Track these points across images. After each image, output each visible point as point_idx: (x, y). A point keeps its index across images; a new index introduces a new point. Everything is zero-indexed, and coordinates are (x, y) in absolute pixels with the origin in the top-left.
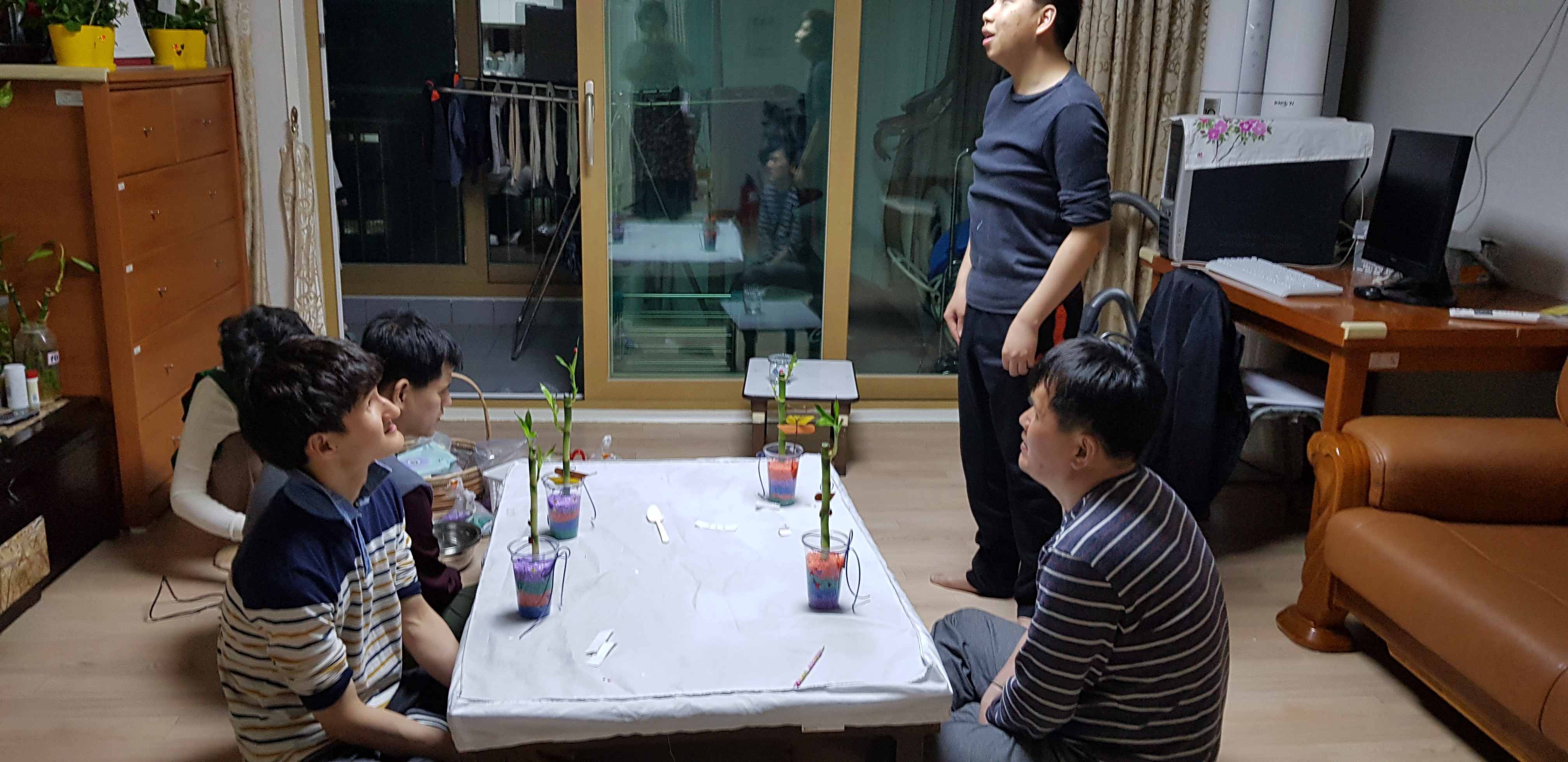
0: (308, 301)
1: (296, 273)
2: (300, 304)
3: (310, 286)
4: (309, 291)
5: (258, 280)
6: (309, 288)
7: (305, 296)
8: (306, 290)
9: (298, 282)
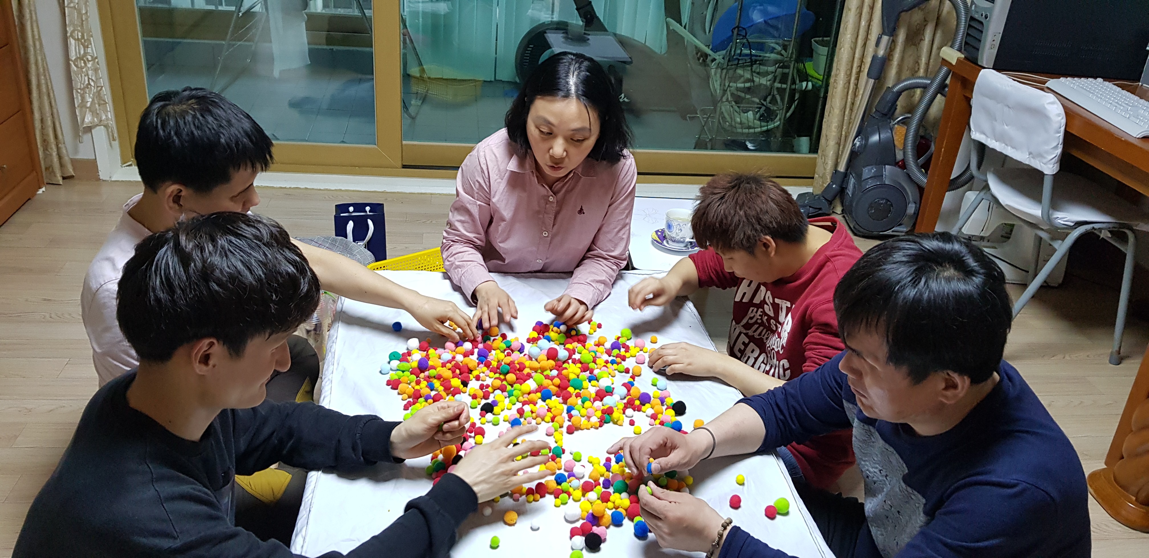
0: (85, 63)
1: (68, 35)
2: (76, 66)
3: (86, 47)
4: (86, 54)
5: (30, 42)
6: (84, 50)
7: (81, 58)
8: (82, 52)
9: (72, 42)
